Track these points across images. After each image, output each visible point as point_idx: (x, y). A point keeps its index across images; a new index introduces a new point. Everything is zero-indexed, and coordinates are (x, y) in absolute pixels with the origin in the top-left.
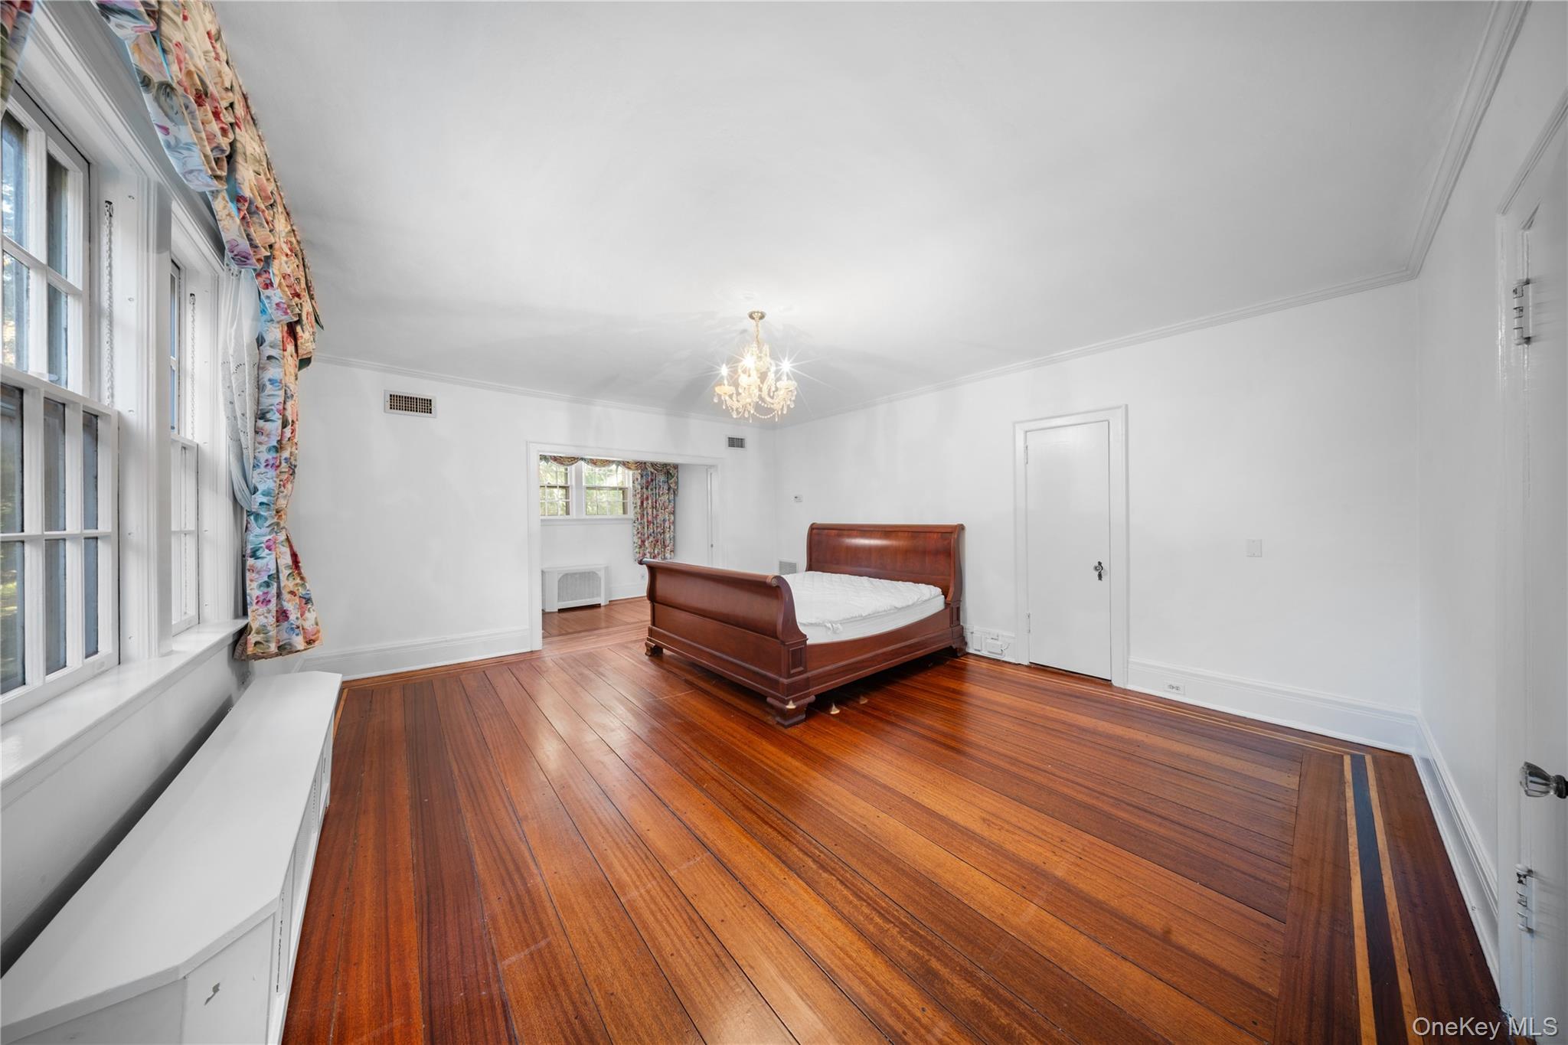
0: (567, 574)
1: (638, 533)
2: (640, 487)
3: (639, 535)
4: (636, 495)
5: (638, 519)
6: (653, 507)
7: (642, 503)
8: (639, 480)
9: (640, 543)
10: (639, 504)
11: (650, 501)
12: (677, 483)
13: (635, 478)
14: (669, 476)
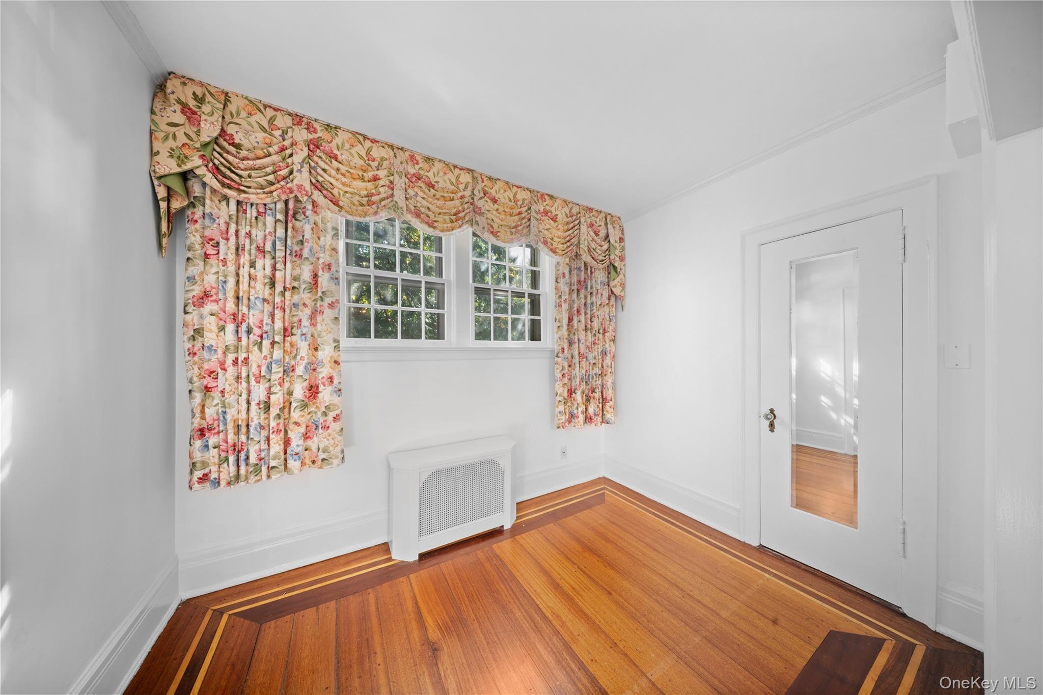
0: (438, 472)
1: (563, 375)
2: (567, 290)
3: (566, 380)
4: (560, 306)
5: (563, 350)
6: (586, 330)
7: (570, 320)
8: (567, 276)
9: (566, 395)
10: (565, 321)
11: (582, 318)
12: (623, 286)
13: (561, 272)
14: (613, 272)
